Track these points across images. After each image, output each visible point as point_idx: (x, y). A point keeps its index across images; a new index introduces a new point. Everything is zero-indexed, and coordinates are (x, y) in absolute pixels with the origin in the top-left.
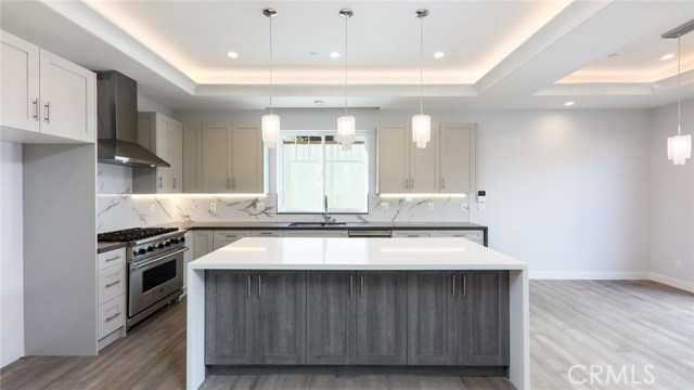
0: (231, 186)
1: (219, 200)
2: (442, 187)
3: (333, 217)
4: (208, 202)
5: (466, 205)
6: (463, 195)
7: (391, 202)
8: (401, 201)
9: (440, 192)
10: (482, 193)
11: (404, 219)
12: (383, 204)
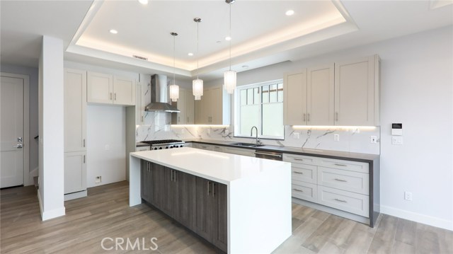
0: (210, 121)
1: (211, 128)
2: (336, 119)
3: (262, 141)
4: (207, 129)
5: (376, 138)
6: (373, 128)
7: (301, 132)
8: (309, 131)
9: (334, 125)
10: (399, 126)
11: (311, 146)
12: (294, 133)
